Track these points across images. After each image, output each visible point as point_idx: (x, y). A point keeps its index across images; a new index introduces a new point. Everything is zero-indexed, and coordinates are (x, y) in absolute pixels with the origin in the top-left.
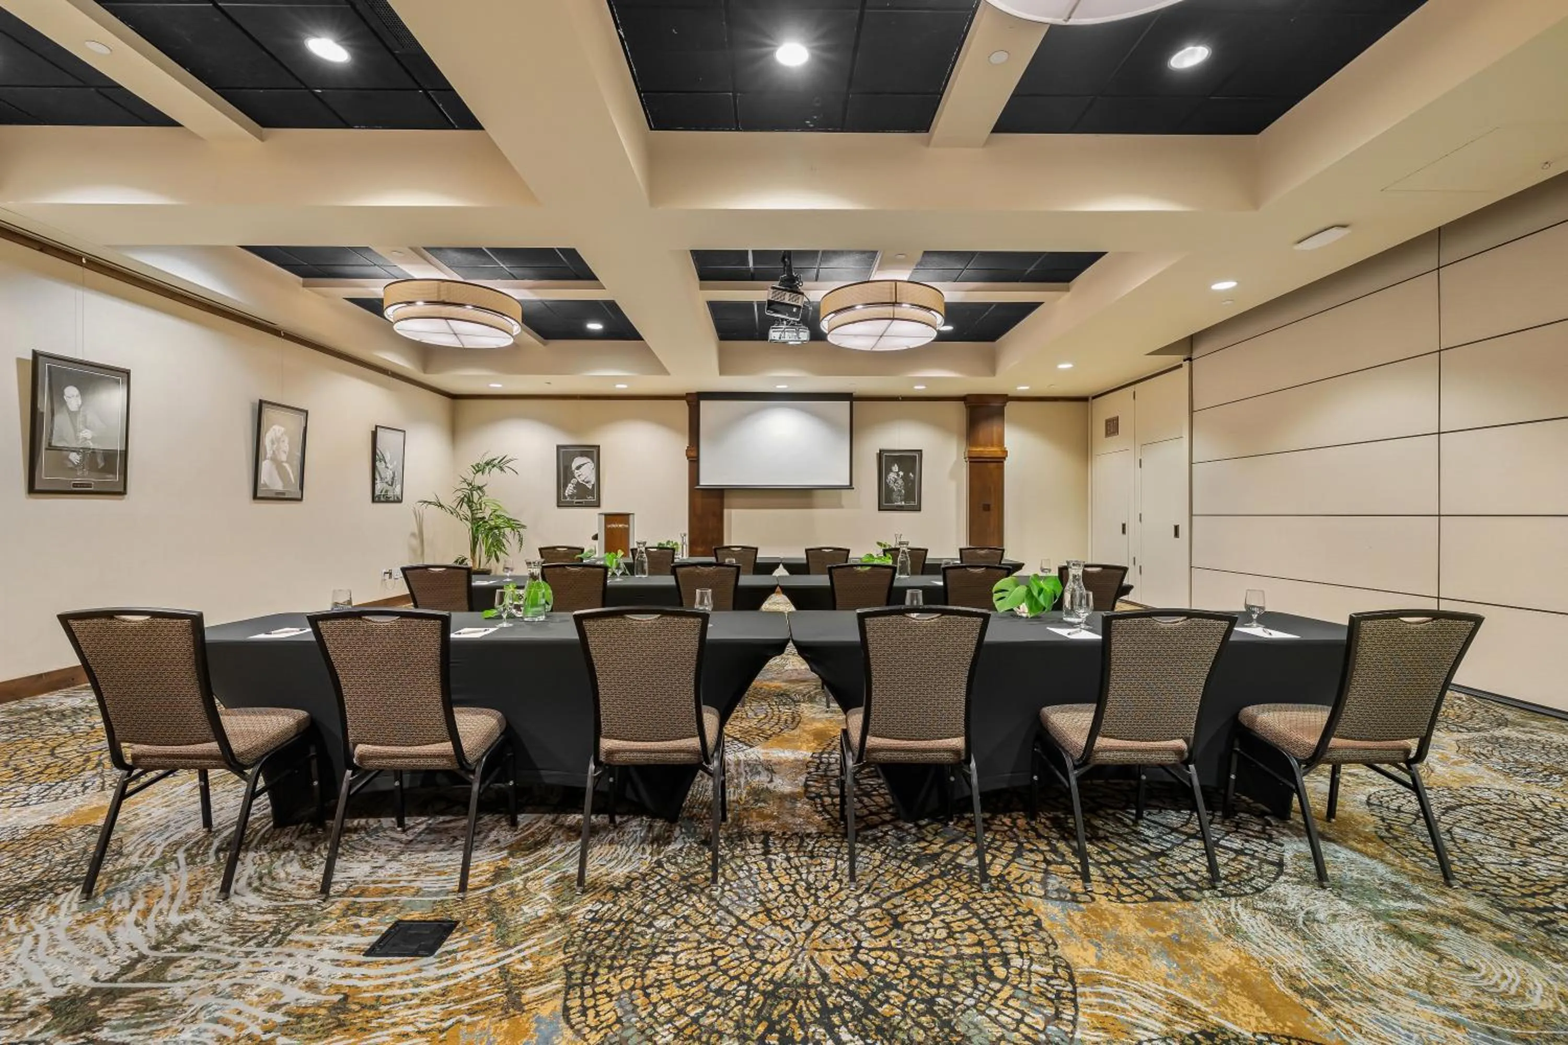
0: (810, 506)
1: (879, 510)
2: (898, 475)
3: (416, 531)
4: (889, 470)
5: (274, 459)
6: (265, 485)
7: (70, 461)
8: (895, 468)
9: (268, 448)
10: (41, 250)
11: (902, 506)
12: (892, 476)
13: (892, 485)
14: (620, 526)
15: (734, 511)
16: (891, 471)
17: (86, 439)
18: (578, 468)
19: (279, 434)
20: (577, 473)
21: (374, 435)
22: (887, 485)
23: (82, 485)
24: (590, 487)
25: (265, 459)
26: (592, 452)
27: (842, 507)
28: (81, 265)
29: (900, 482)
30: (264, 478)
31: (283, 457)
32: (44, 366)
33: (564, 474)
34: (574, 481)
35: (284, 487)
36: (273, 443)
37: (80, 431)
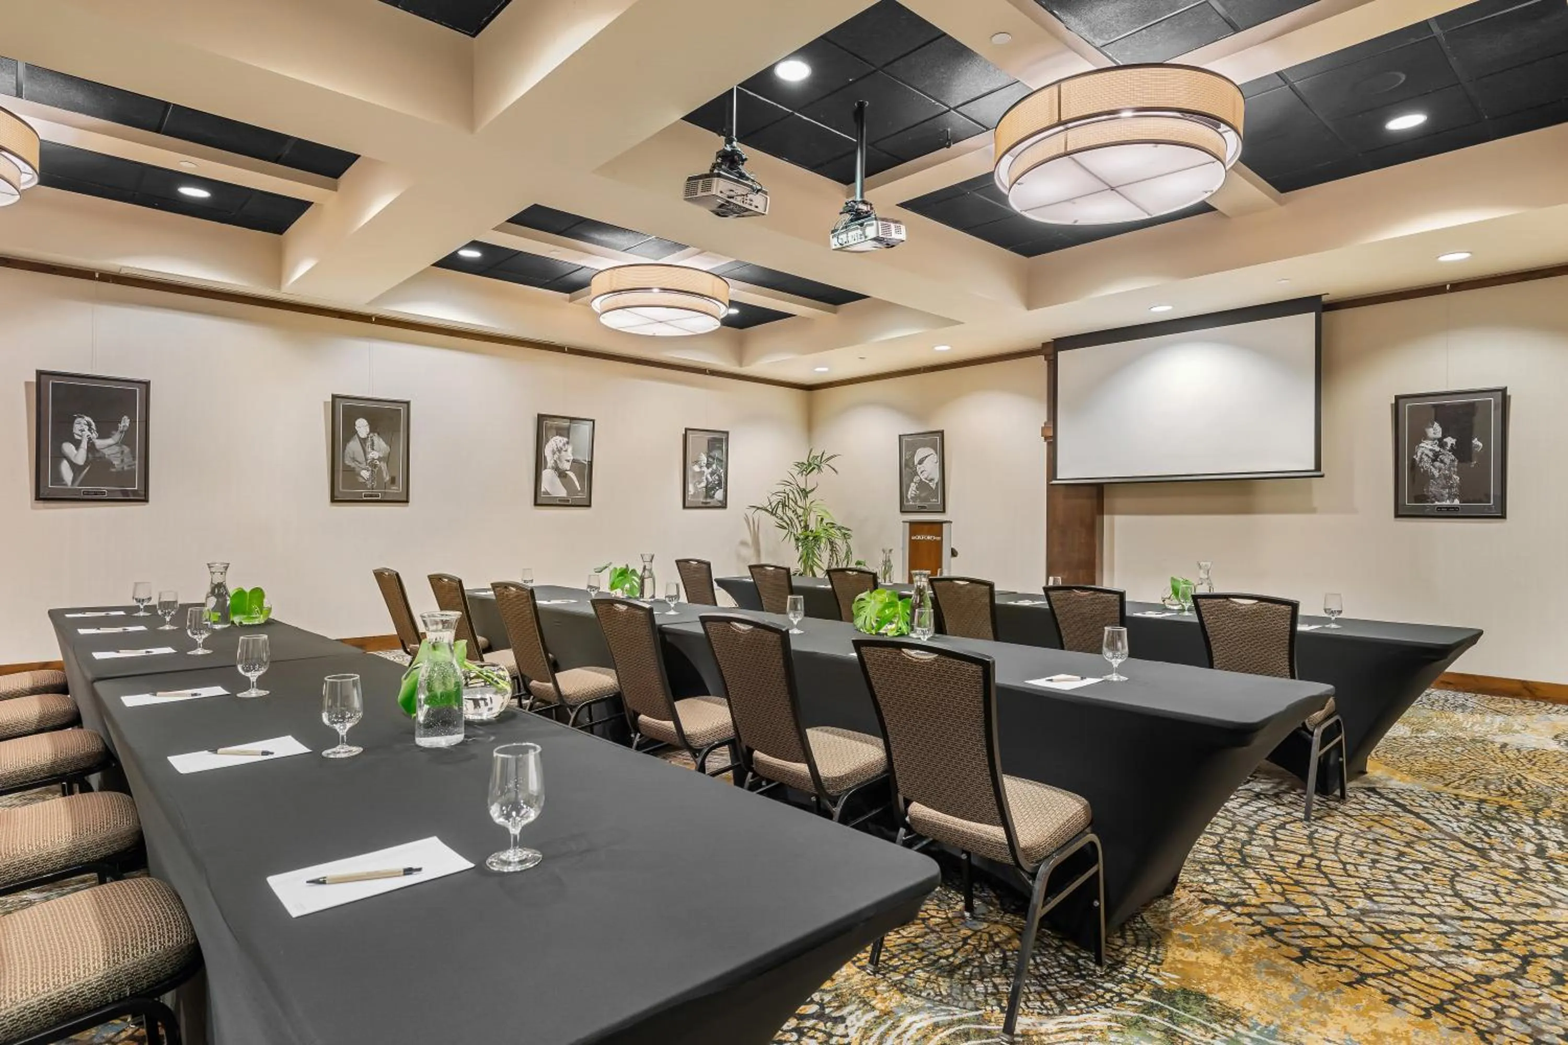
0: (1248, 510)
1: (1397, 515)
2: (1442, 444)
3: (749, 540)
4: (1419, 436)
5: (556, 469)
6: (547, 493)
7: (362, 477)
8: (1435, 430)
9: (548, 459)
10: (340, 317)
11: (1455, 508)
12: (1427, 447)
13: (1426, 464)
14: (929, 538)
15: (1118, 519)
16: (1426, 437)
17: (374, 459)
18: (921, 462)
19: (561, 445)
20: (919, 468)
21: (685, 437)
22: (1413, 465)
23: (371, 496)
24: (934, 487)
25: (545, 468)
26: (937, 439)
27: (1313, 511)
28: (372, 322)
29: (1448, 457)
30: (545, 486)
31: (567, 466)
32: (340, 405)
33: (907, 469)
34: (916, 479)
35: (568, 493)
36: (554, 453)
37: (369, 453)
